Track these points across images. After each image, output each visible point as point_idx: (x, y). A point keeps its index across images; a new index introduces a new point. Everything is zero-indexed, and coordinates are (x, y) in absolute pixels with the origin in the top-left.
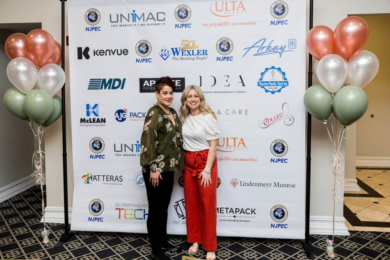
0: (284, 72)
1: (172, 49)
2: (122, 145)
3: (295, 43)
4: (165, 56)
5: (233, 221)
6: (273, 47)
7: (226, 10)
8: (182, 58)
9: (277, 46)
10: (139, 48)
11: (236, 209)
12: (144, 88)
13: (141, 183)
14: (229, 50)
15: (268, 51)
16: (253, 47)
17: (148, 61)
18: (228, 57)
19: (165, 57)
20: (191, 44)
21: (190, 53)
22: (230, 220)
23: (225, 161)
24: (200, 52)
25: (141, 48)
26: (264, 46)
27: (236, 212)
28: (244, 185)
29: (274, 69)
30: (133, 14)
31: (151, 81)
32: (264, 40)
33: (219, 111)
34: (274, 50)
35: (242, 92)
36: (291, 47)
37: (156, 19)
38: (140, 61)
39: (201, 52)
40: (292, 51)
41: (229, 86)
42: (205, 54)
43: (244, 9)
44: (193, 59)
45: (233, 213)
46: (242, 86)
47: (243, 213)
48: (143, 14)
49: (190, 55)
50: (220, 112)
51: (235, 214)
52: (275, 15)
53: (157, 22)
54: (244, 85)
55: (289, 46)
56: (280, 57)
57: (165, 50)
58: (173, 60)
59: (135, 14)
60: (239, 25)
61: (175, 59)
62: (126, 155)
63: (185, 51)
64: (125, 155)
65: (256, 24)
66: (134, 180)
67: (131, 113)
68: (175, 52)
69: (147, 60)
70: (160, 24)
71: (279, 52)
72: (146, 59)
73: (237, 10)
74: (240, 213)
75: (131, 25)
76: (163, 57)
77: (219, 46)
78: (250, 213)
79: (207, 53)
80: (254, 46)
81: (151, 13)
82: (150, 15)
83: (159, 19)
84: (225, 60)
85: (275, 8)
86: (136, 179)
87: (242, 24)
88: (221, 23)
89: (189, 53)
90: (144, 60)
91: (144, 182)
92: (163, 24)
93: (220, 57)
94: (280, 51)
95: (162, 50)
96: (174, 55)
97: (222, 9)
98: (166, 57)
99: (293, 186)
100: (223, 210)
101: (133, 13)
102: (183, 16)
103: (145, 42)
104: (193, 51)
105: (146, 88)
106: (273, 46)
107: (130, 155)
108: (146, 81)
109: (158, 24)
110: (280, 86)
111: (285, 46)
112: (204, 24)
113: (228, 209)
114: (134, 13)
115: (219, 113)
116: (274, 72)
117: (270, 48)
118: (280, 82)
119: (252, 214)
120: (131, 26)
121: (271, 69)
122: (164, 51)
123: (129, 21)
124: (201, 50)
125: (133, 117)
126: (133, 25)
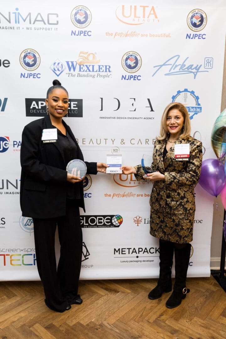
0: (198, 97)
1: (68, 63)
2: (3, 180)
3: (211, 63)
4: (58, 71)
5: (136, 261)
6: (187, 66)
7: (135, 16)
8: (79, 74)
9: (192, 64)
10: (25, 60)
11: (139, 249)
12: (32, 111)
13: (29, 224)
14: (137, 67)
15: (181, 70)
16: (164, 64)
17: (36, 77)
18: (135, 76)
19: (58, 73)
20: (91, 58)
21: (90, 68)
22: (132, 261)
23: (128, 197)
24: (101, 69)
25: (27, 60)
26: (177, 65)
27: (139, 251)
28: (148, 223)
29: (186, 92)
30: (15, 13)
31: (40, 103)
32: (178, 57)
33: (122, 140)
34: (188, 70)
35: (150, 118)
36: (207, 67)
37: (46, 22)
38: (26, 76)
39: (103, 68)
40: (208, 72)
41: (135, 110)
42: (108, 70)
43: (156, 17)
44: (93, 76)
45: (135, 253)
46: (151, 111)
47: (147, 253)
48: (30, 14)
49: (90, 71)
50: (124, 142)
51: (138, 255)
52: (192, 27)
53: (47, 26)
54: (152, 110)
55: (205, 66)
56: (195, 78)
57: (59, 64)
58: (69, 76)
59: (19, 13)
60: (150, 36)
61: (70, 75)
62: (9, 193)
63: (84, 66)
64: (7, 193)
65: (170, 36)
66: (19, 222)
67: (14, 142)
68: (71, 67)
69: (35, 75)
70: (51, 28)
71: (194, 73)
72: (33, 74)
73: (148, 17)
74: (143, 253)
75: (13, 27)
76: (55, 71)
77: (125, 62)
78: (153, 253)
79: (110, 69)
80: (166, 64)
81: (39, 14)
82: (39, 15)
83: (50, 22)
84: (131, 79)
85: (192, 17)
86: (22, 221)
87: (153, 36)
88: (128, 33)
89: (88, 68)
90: (30, 75)
91: (33, 224)
92: (56, 29)
93: (126, 76)
94: (194, 71)
95: (55, 63)
96: (70, 71)
97: (129, 15)
98: (60, 72)
99: (200, 222)
100: (125, 251)
101: (15, 11)
102: (82, 21)
103: (32, 51)
104: (93, 66)
105: (34, 111)
106: (187, 64)
107: (13, 193)
108: (34, 103)
109: (49, 29)
110: (192, 112)
111: (201, 65)
112: (107, 33)
113: (130, 250)
114: (17, 12)
115: (122, 143)
116: (187, 95)
117: (184, 67)
118: (193, 108)
119: (156, 253)
120: (14, 29)
121: (183, 93)
122: (56, 64)
123: (10, 22)
124: (102, 65)
125: (18, 147)
126: (15, 28)
